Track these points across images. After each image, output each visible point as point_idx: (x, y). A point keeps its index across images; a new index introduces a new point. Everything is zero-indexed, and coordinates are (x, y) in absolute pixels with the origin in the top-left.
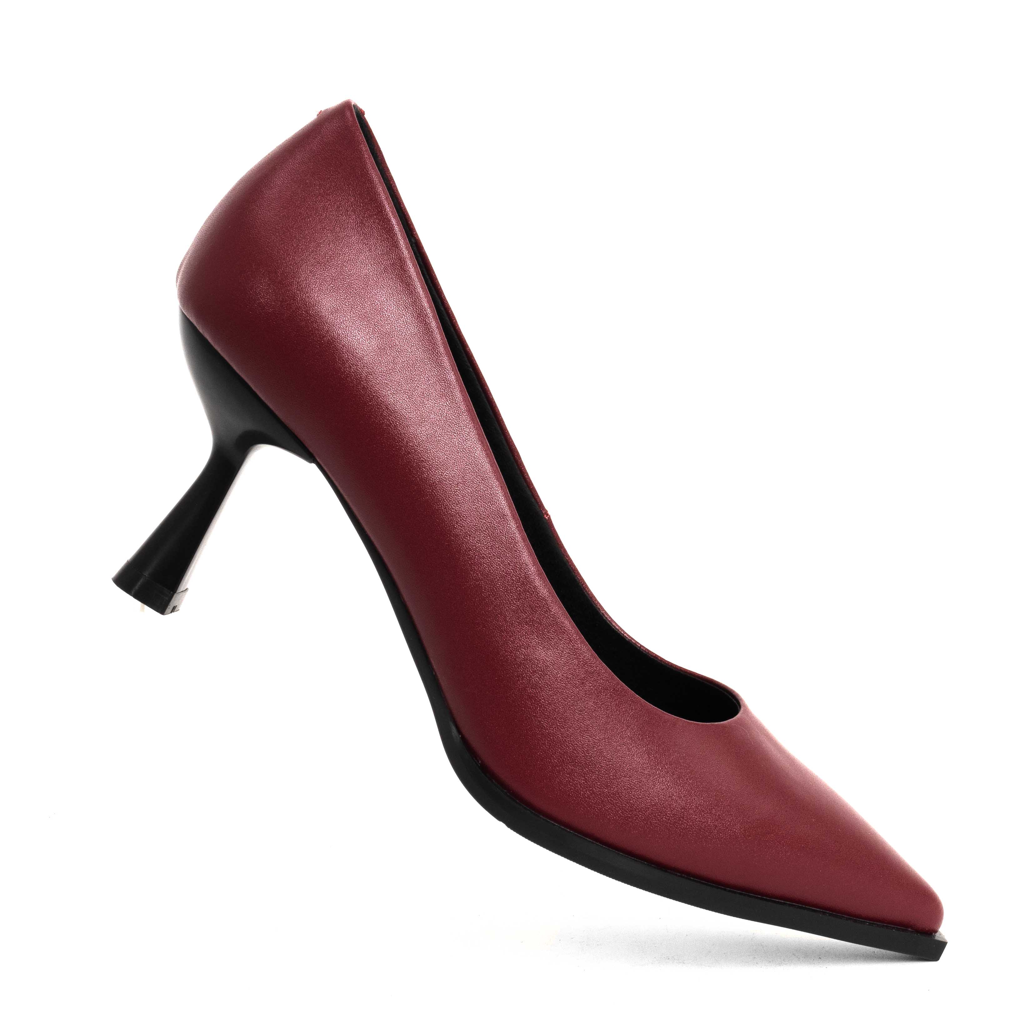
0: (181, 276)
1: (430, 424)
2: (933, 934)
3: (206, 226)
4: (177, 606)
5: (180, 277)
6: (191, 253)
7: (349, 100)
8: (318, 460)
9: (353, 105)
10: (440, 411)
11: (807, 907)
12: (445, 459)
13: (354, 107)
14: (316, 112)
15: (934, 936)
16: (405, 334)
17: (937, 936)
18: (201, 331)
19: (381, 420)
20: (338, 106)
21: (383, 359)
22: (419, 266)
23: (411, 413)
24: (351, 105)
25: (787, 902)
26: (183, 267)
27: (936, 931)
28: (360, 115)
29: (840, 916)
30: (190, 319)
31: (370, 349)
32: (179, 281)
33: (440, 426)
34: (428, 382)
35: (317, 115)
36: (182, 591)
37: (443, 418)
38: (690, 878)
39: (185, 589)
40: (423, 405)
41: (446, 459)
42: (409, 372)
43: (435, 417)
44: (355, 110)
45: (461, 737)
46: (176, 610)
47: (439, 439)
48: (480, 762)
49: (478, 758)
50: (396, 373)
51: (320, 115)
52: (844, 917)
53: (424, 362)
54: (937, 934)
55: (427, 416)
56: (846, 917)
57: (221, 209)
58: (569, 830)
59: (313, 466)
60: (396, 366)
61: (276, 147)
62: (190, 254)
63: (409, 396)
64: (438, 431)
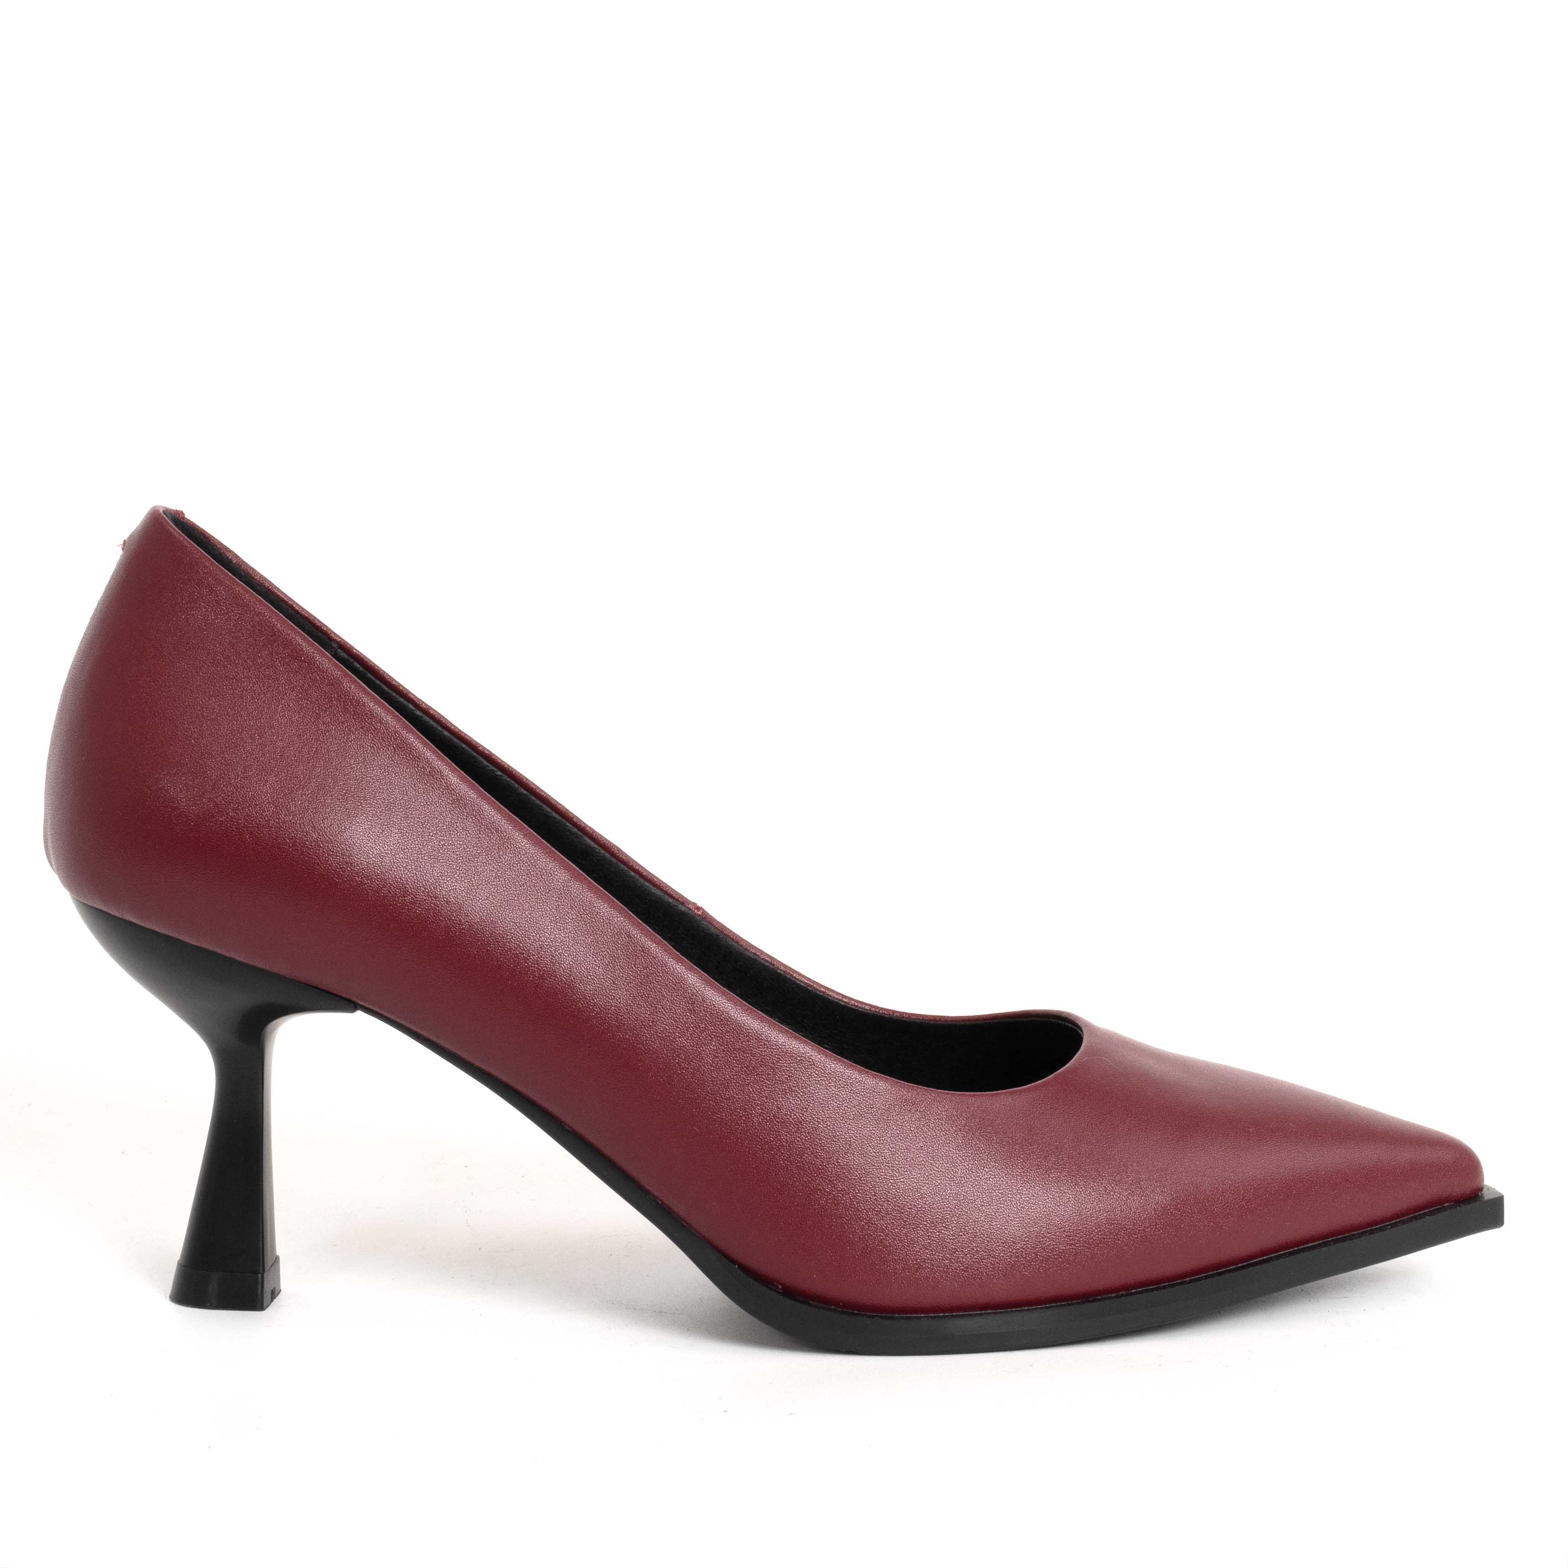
0: (53, 855)
1: (484, 881)
2: (1480, 1194)
3: (52, 773)
4: (275, 1288)
5: (52, 857)
6: (51, 818)
7: (154, 507)
8: (361, 1003)
9: (163, 512)
10: (489, 857)
11: (1300, 1247)
12: (527, 916)
13: (165, 514)
14: (119, 546)
15: (1481, 1196)
16: (389, 780)
17: (1485, 1194)
18: (117, 915)
19: (416, 909)
20: (144, 523)
21: (378, 828)
22: (361, 681)
23: (452, 880)
24: (160, 514)
25: (1272, 1255)
26: (50, 842)
27: (1481, 1189)
28: (178, 519)
29: (1348, 1236)
30: (95, 906)
31: (354, 825)
32: (53, 864)
33: (498, 876)
34: (453, 827)
35: (123, 550)
36: (272, 1265)
37: (497, 864)
38: (1130, 1292)
39: (274, 1260)
40: (462, 860)
41: (529, 916)
42: (421, 827)
43: (486, 868)
44: (168, 518)
45: (738, 1266)
46: (276, 1293)
47: (506, 893)
48: (780, 1287)
49: (775, 1283)
50: (404, 837)
51: (126, 547)
52: (1354, 1235)
53: (433, 803)
54: (1485, 1191)
55: (474, 872)
56: (1357, 1234)
57: (60, 740)
58: (941, 1314)
59: (359, 1014)
60: (400, 827)
61: (89, 619)
62: (49, 819)
63: (437, 859)
64: (499, 884)
